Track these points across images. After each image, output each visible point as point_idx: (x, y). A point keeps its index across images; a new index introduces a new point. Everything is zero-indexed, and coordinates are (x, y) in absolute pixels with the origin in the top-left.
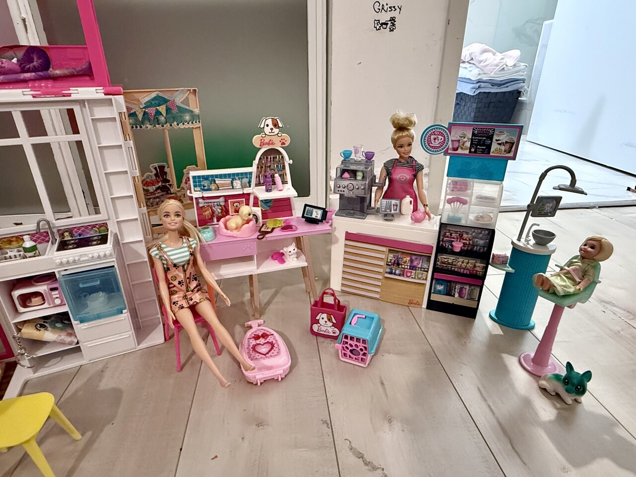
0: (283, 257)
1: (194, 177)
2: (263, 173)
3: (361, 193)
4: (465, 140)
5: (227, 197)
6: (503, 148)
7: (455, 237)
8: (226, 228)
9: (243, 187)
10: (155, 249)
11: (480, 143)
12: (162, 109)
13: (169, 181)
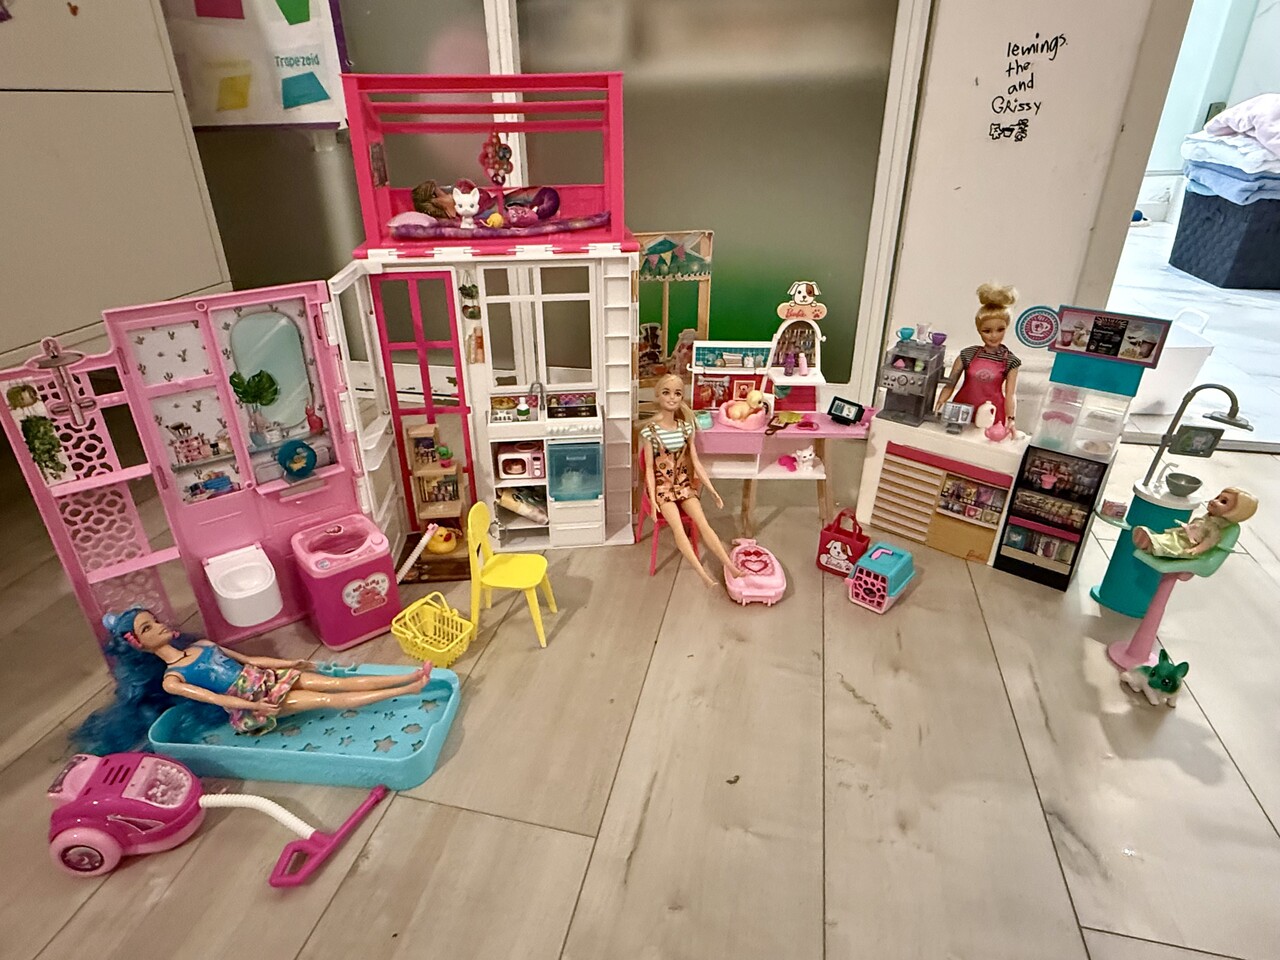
0: (795, 463)
1: (698, 349)
2: (784, 350)
3: (917, 391)
4: (1082, 332)
5: (733, 377)
6: (1138, 349)
7: (1048, 468)
8: (728, 416)
9: (756, 365)
10: (648, 429)
11: (1104, 339)
12: (667, 256)
13: (659, 347)
